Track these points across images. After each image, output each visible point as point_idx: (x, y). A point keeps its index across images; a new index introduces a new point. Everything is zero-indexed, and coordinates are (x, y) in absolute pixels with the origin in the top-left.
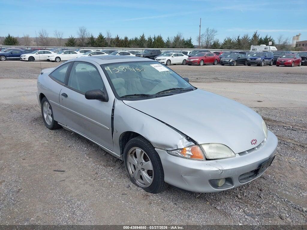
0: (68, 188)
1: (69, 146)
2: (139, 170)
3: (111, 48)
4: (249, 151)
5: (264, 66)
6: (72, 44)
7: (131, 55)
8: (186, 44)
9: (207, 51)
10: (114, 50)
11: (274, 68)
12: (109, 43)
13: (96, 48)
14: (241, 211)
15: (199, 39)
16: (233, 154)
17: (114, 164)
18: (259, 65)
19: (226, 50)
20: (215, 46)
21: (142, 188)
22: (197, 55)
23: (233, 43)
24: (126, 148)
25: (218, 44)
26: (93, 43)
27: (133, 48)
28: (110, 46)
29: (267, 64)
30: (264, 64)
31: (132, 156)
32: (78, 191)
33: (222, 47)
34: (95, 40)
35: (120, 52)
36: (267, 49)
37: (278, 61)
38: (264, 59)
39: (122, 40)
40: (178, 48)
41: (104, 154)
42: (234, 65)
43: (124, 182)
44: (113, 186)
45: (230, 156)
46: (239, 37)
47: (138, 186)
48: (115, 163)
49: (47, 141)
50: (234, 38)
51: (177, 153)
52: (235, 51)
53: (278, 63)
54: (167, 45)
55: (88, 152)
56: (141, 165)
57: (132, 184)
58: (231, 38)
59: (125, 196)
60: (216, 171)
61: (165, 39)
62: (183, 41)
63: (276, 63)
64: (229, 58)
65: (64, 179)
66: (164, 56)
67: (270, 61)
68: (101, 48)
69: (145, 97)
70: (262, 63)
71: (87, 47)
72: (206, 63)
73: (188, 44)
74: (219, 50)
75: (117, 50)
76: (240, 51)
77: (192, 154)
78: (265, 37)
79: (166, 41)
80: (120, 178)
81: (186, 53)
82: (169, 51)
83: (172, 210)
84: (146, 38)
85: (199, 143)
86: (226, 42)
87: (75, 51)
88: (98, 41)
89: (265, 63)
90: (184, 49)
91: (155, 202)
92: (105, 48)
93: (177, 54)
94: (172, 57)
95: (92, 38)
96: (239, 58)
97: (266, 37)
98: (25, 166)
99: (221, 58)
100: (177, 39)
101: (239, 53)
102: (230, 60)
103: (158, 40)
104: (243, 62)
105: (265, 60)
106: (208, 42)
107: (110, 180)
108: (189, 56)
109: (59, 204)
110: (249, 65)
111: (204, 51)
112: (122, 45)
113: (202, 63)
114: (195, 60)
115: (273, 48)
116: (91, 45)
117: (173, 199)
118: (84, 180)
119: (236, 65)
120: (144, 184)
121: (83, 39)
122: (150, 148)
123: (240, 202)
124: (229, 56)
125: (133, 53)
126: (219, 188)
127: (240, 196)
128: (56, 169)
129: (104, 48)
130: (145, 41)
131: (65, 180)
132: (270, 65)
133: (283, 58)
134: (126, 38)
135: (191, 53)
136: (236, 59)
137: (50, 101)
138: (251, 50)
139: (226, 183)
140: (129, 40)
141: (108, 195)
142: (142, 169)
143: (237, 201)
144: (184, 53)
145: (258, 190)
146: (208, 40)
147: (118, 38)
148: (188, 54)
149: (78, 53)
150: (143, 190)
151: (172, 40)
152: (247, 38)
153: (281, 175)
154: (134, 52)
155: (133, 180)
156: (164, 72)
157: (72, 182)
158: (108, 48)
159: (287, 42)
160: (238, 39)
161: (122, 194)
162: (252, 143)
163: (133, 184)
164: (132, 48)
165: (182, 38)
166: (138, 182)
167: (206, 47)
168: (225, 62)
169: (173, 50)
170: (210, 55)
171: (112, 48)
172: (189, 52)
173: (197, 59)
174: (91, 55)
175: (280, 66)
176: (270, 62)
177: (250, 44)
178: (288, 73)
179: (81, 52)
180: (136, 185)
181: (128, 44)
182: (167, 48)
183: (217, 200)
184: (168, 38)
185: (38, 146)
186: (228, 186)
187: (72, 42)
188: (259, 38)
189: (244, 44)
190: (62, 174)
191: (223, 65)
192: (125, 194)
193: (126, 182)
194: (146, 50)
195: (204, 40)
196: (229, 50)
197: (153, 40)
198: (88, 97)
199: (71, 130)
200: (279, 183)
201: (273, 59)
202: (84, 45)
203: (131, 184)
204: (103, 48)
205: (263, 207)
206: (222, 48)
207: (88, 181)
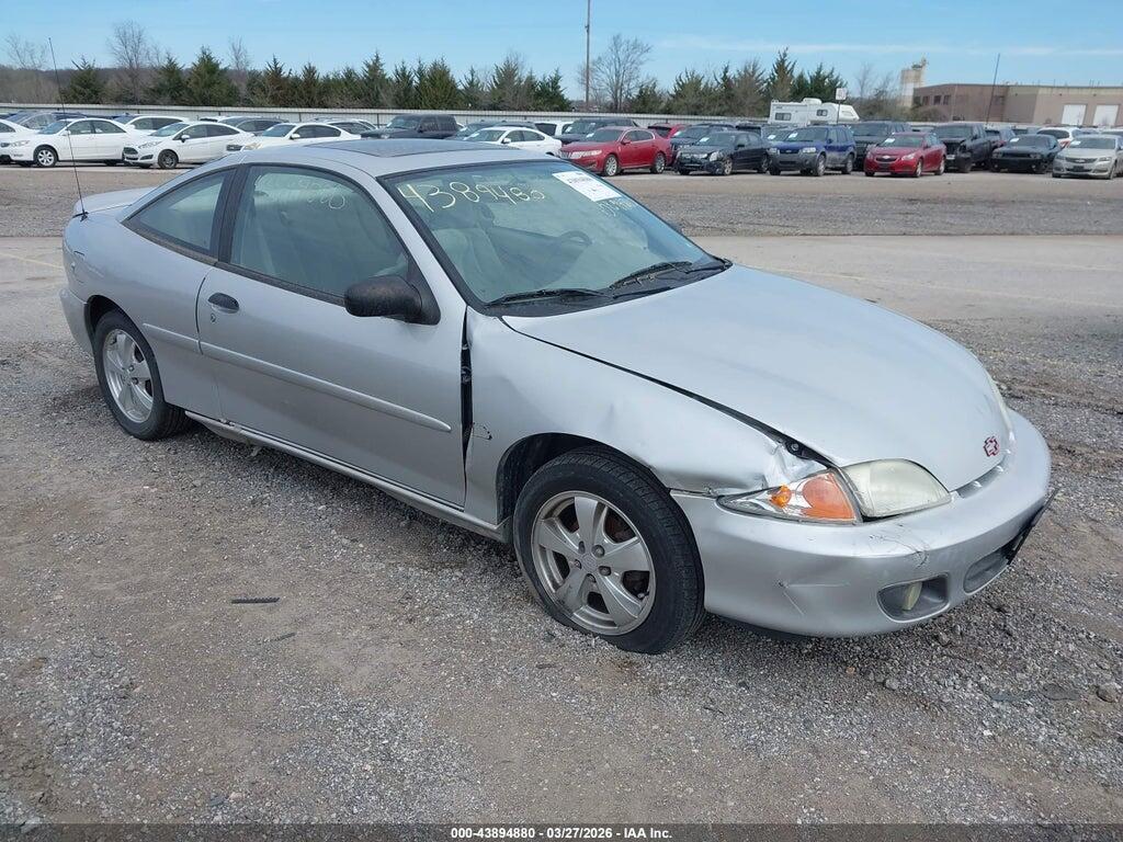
0: (321, 665)
1: (253, 502)
2: (589, 575)
3: (253, 109)
4: (983, 479)
5: (825, 174)
6: (87, 91)
7: (345, 136)
8: (539, 95)
9: (628, 123)
10: (272, 116)
11: (857, 182)
12: (243, 91)
13: (193, 108)
14: (970, 686)
15: (587, 74)
16: (944, 494)
17: (459, 557)
18: (808, 170)
19: (683, 117)
20: (644, 103)
21: (603, 637)
22: (591, 135)
23: (708, 91)
24: (528, 498)
25: (654, 94)
26: (175, 89)
27: (341, 111)
28: (249, 103)
29: (832, 169)
30: (826, 168)
31: (552, 524)
32: (365, 670)
33: (668, 105)
34: (185, 78)
35: (299, 126)
36: (824, 113)
37: (869, 156)
38: (824, 150)
39: (297, 79)
40: (510, 109)
41: (403, 524)
42: (723, 174)
43: (525, 621)
44: (493, 639)
45: (934, 499)
46: (726, 71)
47: (585, 632)
48: (461, 552)
49: (151, 485)
50: (711, 76)
51: (757, 505)
52: (722, 123)
53: (871, 164)
54: (470, 99)
55: (337, 520)
56: (597, 555)
57: (556, 625)
58: (699, 72)
59: (550, 674)
60: (907, 556)
61: (460, 78)
62: (531, 83)
63: (863, 164)
64: (706, 149)
65: (289, 630)
66: (471, 140)
67: (843, 156)
68: (211, 108)
69: (576, 299)
70: (817, 166)
71: (153, 103)
72: (627, 167)
73: (547, 97)
74: (659, 116)
75: (283, 117)
76: (738, 121)
77: (807, 505)
78: (813, 72)
79: (465, 82)
80: (504, 608)
81: (550, 130)
82: (487, 120)
83: (741, 709)
84: (389, 71)
85: (840, 461)
86: (683, 86)
87: (113, 122)
88: (197, 83)
89: (829, 166)
90: (533, 113)
91: (670, 684)
92: (227, 109)
93: (521, 132)
94: (503, 142)
95: (171, 70)
96: (739, 146)
97: (818, 73)
98: (105, 593)
99: (676, 146)
100: (507, 75)
101: (738, 128)
102: (709, 155)
103: (432, 80)
104: (753, 161)
105: (829, 155)
106: (617, 88)
107: (470, 617)
108: (565, 142)
109: (313, 726)
110: (775, 171)
111: (616, 122)
112: (296, 96)
113: (612, 168)
114: (586, 154)
115: (848, 113)
116: (168, 98)
117: (727, 669)
118: (372, 627)
119: (732, 173)
120: (612, 623)
121: (133, 73)
122: (640, 493)
123: (955, 657)
124: (705, 140)
125: (350, 128)
126: (906, 614)
127: (945, 638)
128: (240, 593)
129: (223, 109)
130: (383, 81)
131: (293, 634)
132: (845, 172)
133: (888, 145)
134: (310, 71)
135: (569, 129)
136: (732, 151)
137: (146, 326)
138: (772, 120)
139: (925, 597)
140: (321, 76)
141: (487, 677)
142: (602, 568)
143: (942, 655)
144: (540, 127)
145: (990, 612)
146: (618, 81)
147: (277, 72)
148: (558, 132)
149: (128, 127)
150: (608, 647)
151: (487, 80)
152: (754, 72)
153: (1040, 552)
154: (352, 124)
155: (557, 611)
156: (607, 200)
157: (325, 639)
158: (242, 109)
159: (888, 89)
160: (725, 78)
161: (540, 667)
162: (988, 450)
163: (563, 628)
164: (337, 111)
165: (523, 74)
166: (584, 615)
167: (613, 108)
168: (691, 162)
169: (504, 119)
170: (637, 135)
171: (256, 109)
172: (560, 124)
173: (595, 153)
174: (183, 137)
175: (876, 174)
176: (845, 162)
177: (767, 98)
178: (912, 201)
179: (140, 125)
180: (576, 627)
181: (320, 93)
182: (471, 109)
183: (878, 658)
184: (472, 73)
185: (122, 510)
186: (930, 607)
187: (87, 86)
188: (796, 74)
189: (745, 93)
190: (270, 611)
191: (685, 172)
192: (550, 666)
193: (531, 621)
194: (399, 116)
195: (603, 80)
196: (693, 117)
197: (416, 79)
198: (358, 307)
199: (249, 439)
200: (1047, 581)
201: (851, 149)
202: (141, 95)
203: (558, 629)
204: (219, 109)
205: (1032, 665)
206: (668, 111)
207: (387, 631)
